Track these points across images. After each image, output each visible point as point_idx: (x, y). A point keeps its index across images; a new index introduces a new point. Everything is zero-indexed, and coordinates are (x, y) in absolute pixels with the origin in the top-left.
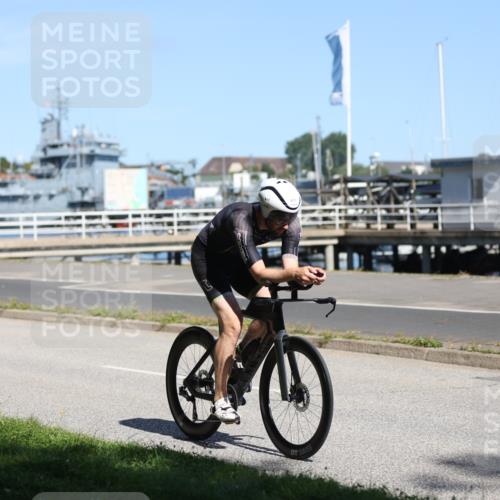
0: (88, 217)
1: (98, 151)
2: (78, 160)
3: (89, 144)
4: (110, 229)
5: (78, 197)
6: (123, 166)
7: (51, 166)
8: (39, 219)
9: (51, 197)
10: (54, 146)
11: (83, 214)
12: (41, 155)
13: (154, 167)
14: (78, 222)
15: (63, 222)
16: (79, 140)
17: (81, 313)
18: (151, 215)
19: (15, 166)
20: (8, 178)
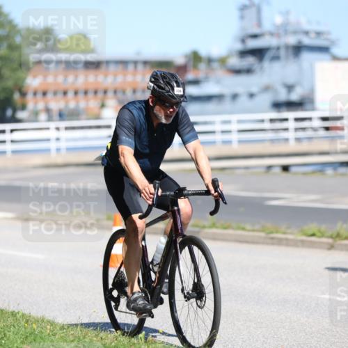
0: (297, 120)
1: (306, 41)
2: (282, 53)
3: (295, 32)
4: (322, 133)
5: (283, 96)
6: (336, 58)
7: (250, 60)
8: (239, 122)
9: (252, 95)
10: (255, 36)
11: (291, 115)
12: (239, 46)
14: (284, 125)
15: (267, 125)
16: (284, 29)
17: (291, 233)
19: (210, 61)
20: (201, 75)
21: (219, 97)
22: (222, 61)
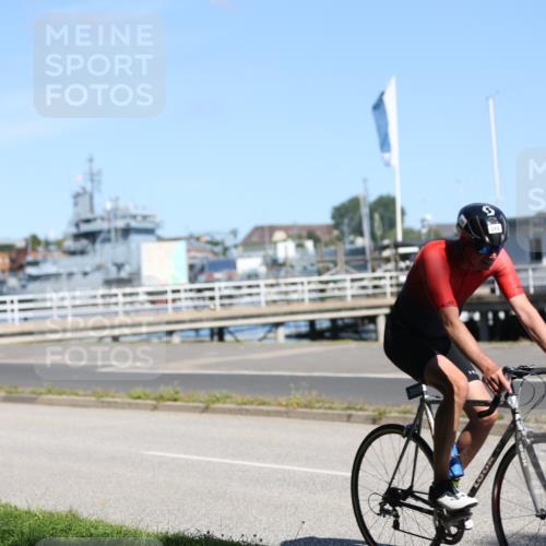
0: (125, 295)
1: (134, 224)
2: (113, 235)
3: (124, 217)
4: (148, 306)
5: (113, 274)
6: (160, 239)
7: (84, 242)
8: (73, 298)
9: (85, 274)
10: (88, 221)
11: (120, 291)
12: (73, 230)
13: (192, 239)
14: (114, 300)
15: (99, 301)
16: (114, 214)
17: (120, 397)
18: (191, 290)
19: (47, 244)
20: (39, 257)
21: (57, 276)
22: (59, 244)
